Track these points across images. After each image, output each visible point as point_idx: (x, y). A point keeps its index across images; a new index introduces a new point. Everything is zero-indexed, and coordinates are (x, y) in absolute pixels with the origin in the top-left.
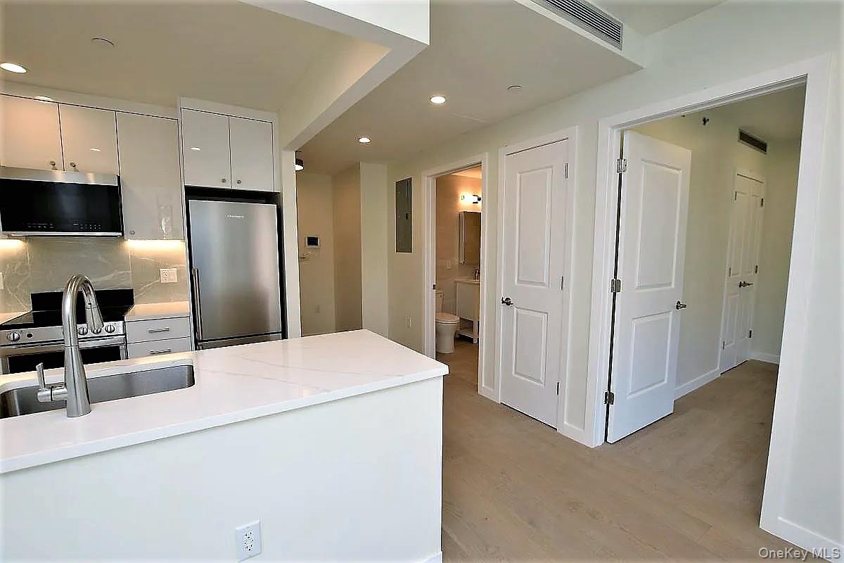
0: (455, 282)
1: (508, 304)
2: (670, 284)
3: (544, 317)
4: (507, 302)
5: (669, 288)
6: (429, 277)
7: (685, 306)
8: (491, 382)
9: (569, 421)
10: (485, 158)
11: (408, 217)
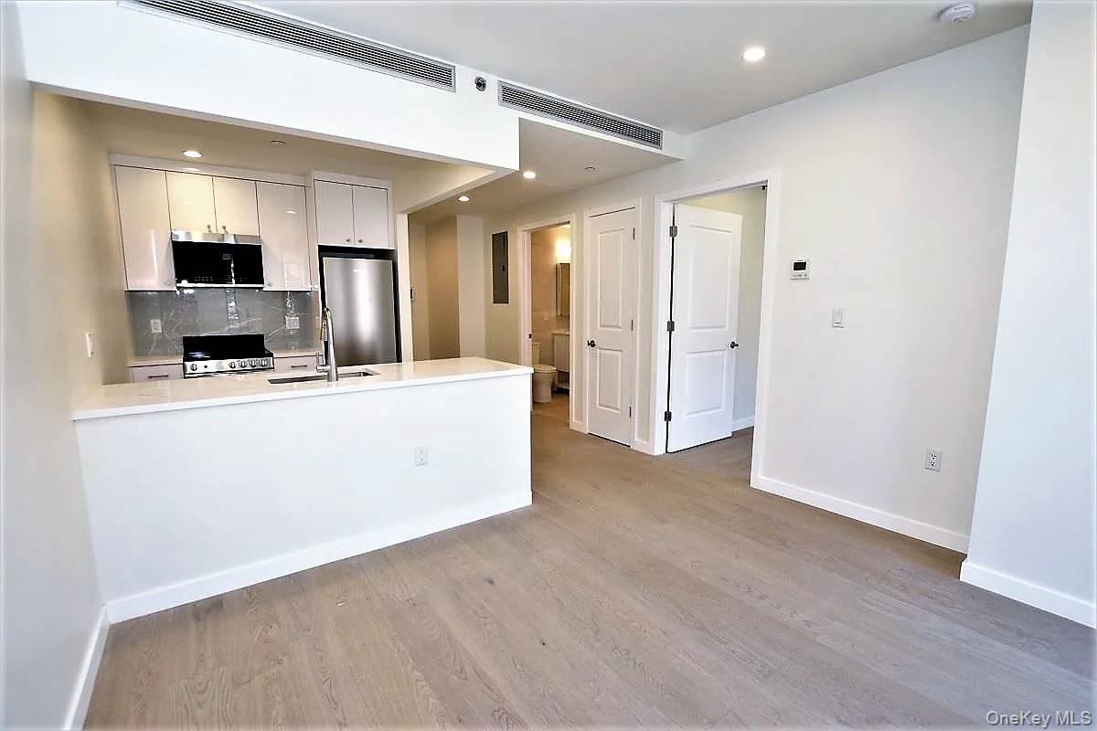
0: (554, 334)
1: (593, 346)
2: (724, 327)
3: (619, 353)
4: (592, 344)
5: (723, 329)
6: (525, 327)
7: (737, 345)
8: (580, 417)
9: (639, 437)
10: (573, 218)
11: (505, 269)
